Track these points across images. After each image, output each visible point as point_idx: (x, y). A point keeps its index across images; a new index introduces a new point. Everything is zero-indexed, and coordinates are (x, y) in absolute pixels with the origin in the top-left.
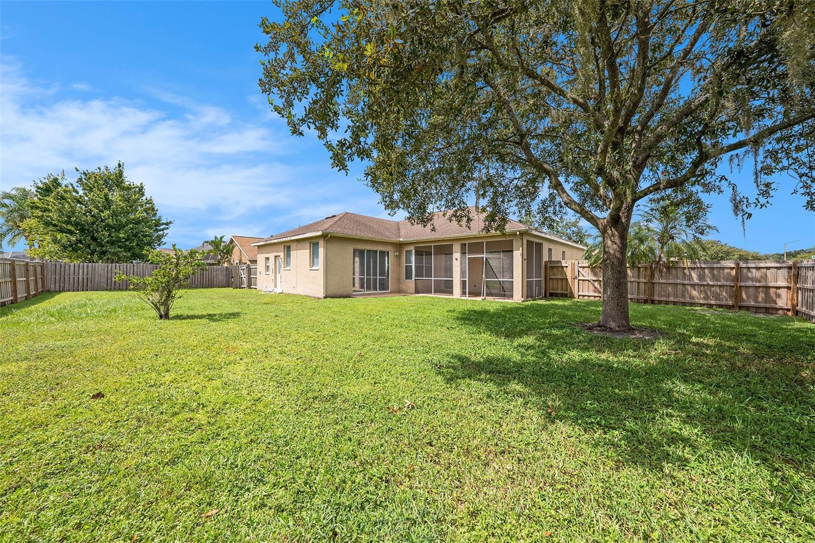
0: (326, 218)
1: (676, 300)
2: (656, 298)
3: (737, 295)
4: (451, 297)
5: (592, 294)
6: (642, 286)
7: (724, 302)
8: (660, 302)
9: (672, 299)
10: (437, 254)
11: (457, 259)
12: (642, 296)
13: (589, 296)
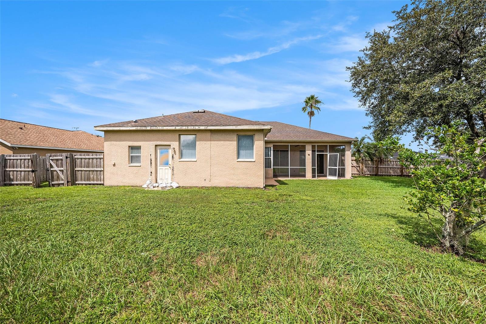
0: (194, 112)
1: (386, 174)
2: (379, 174)
3: (402, 171)
4: (305, 179)
5: (356, 173)
6: (374, 168)
7: (399, 174)
8: (380, 175)
9: (384, 174)
10: (292, 151)
11: (309, 155)
12: (374, 173)
13: (355, 174)
